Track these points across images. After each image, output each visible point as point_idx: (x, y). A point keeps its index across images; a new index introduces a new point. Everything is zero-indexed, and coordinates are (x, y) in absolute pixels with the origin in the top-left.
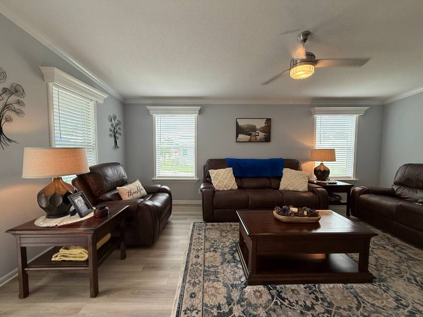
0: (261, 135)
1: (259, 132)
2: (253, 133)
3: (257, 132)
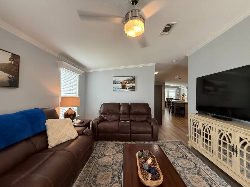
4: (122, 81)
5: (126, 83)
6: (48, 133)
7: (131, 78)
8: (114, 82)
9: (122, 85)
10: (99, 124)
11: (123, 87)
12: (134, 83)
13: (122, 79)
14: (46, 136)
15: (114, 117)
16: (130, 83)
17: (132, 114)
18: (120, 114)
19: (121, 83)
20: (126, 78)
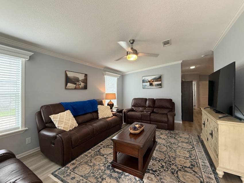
0: (82, 84)
1: (81, 82)
2: (78, 83)
3: (80, 82)
4: (150, 80)
5: (153, 81)
6: (98, 112)
7: (157, 76)
8: (144, 81)
9: (150, 83)
10: (128, 112)
11: (151, 84)
12: (161, 81)
13: (150, 78)
14: (98, 113)
15: (141, 109)
16: (157, 81)
17: (156, 108)
18: (146, 107)
19: (149, 81)
20: (153, 77)
